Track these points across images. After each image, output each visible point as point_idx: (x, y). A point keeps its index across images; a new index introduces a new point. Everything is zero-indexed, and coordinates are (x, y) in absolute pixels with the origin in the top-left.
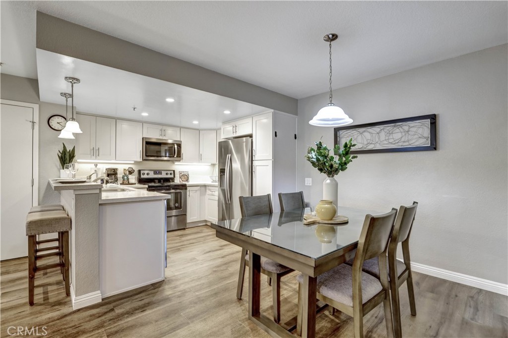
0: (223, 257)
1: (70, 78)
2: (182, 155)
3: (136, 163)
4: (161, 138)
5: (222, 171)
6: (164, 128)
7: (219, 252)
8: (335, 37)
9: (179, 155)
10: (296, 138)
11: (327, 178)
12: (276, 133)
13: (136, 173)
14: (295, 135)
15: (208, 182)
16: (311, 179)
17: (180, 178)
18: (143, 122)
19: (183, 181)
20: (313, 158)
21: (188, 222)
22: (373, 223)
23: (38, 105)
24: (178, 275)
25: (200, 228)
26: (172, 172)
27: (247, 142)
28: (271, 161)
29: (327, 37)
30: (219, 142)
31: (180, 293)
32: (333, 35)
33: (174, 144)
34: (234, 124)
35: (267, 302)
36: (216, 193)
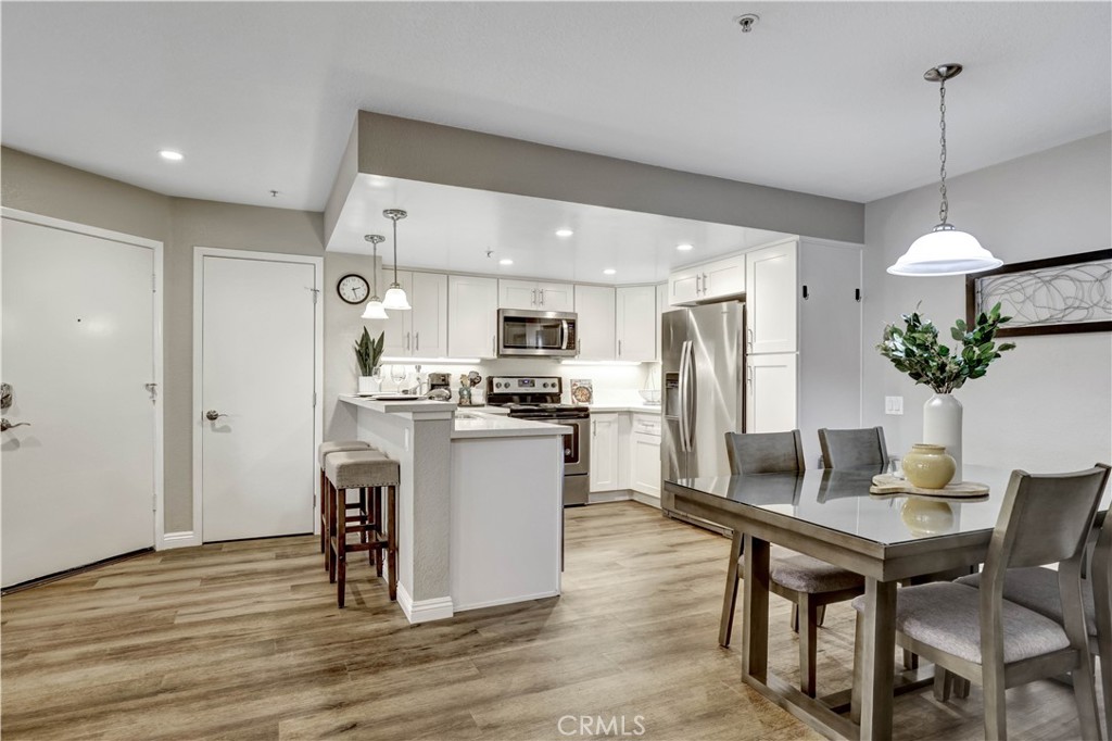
0: (677, 567)
1: (392, 211)
2: (577, 343)
3: (485, 362)
4: (534, 308)
5: (671, 380)
6: (542, 286)
7: (668, 557)
8: (954, 70)
9: (572, 344)
10: (858, 297)
11: (935, 394)
12: (805, 288)
13: (484, 382)
14: (858, 291)
15: (636, 402)
16: (901, 399)
17: (574, 393)
18: (499, 278)
19: (579, 400)
20: (897, 350)
21: (591, 491)
22: (1029, 488)
23: (322, 258)
24: (585, 590)
25: (619, 507)
26: (556, 381)
27: (731, 314)
28: (794, 355)
29: (933, 72)
30: (664, 315)
31: (594, 620)
32: (949, 68)
33: (560, 320)
34: (699, 272)
35: (784, 657)
36: (657, 429)
